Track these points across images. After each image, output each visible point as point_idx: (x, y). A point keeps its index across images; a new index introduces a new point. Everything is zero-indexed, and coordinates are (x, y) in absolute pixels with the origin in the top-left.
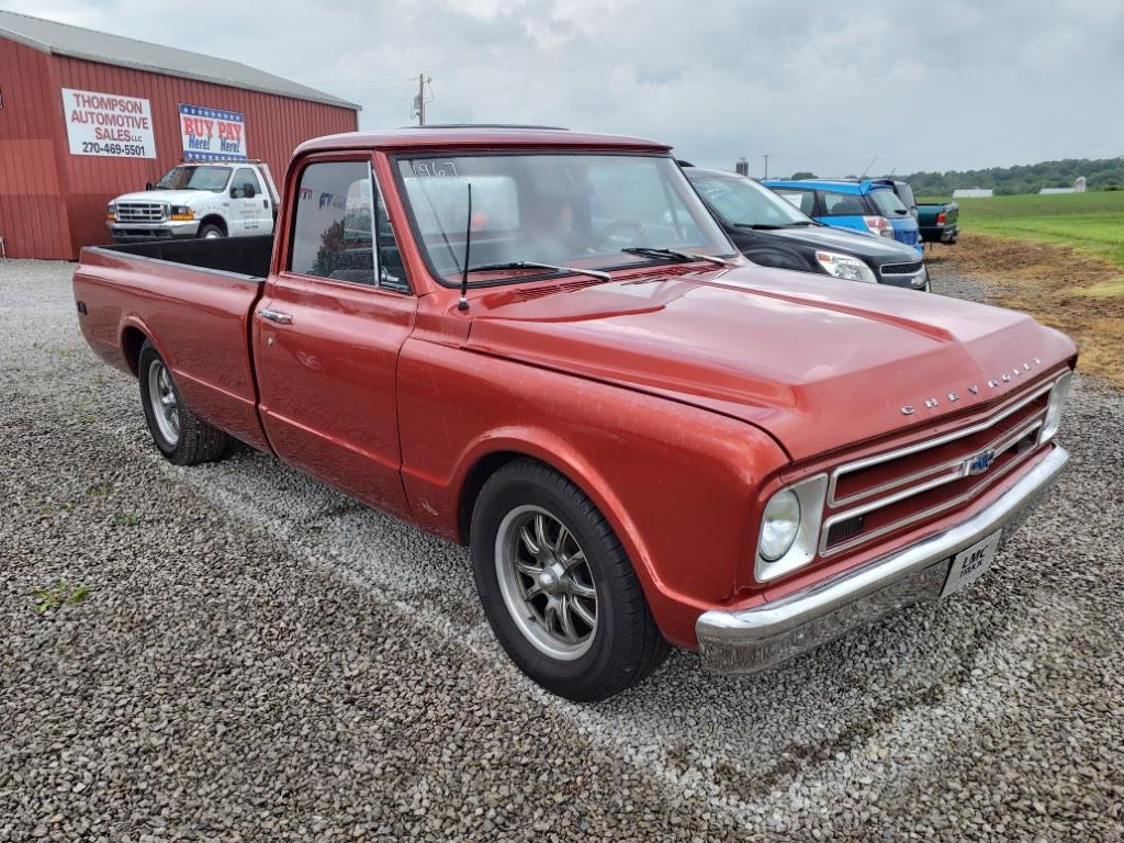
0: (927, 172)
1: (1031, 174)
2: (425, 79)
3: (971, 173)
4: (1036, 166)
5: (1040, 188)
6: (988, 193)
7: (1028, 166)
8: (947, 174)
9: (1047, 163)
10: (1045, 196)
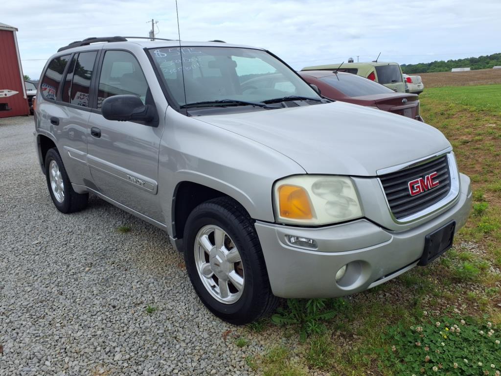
0: (439, 61)
1: (488, 60)
2: (154, 22)
3: (460, 60)
4: (491, 56)
5: (493, 66)
6: (468, 69)
7: (487, 56)
8: (448, 61)
9: (496, 54)
10: (496, 70)
